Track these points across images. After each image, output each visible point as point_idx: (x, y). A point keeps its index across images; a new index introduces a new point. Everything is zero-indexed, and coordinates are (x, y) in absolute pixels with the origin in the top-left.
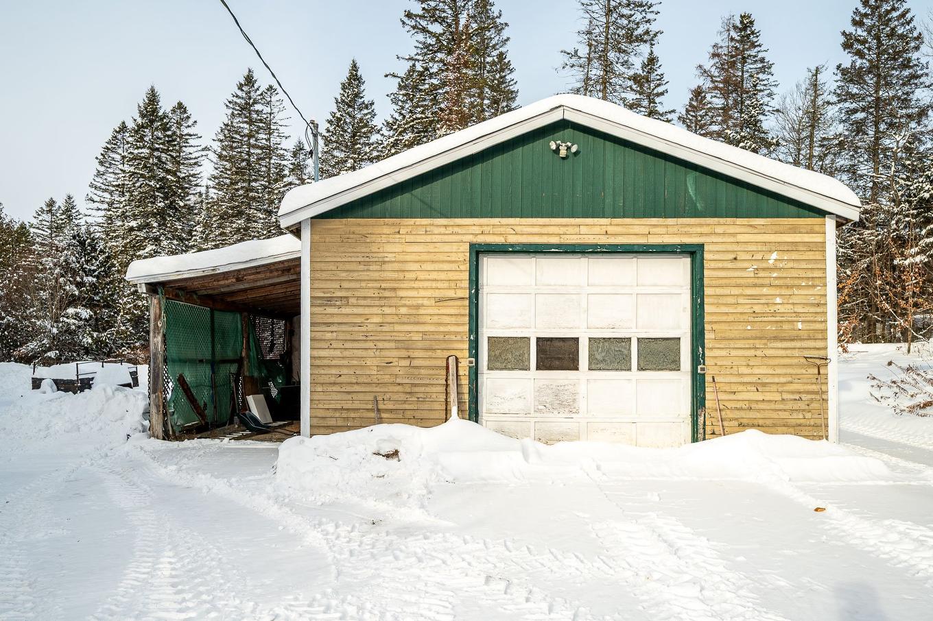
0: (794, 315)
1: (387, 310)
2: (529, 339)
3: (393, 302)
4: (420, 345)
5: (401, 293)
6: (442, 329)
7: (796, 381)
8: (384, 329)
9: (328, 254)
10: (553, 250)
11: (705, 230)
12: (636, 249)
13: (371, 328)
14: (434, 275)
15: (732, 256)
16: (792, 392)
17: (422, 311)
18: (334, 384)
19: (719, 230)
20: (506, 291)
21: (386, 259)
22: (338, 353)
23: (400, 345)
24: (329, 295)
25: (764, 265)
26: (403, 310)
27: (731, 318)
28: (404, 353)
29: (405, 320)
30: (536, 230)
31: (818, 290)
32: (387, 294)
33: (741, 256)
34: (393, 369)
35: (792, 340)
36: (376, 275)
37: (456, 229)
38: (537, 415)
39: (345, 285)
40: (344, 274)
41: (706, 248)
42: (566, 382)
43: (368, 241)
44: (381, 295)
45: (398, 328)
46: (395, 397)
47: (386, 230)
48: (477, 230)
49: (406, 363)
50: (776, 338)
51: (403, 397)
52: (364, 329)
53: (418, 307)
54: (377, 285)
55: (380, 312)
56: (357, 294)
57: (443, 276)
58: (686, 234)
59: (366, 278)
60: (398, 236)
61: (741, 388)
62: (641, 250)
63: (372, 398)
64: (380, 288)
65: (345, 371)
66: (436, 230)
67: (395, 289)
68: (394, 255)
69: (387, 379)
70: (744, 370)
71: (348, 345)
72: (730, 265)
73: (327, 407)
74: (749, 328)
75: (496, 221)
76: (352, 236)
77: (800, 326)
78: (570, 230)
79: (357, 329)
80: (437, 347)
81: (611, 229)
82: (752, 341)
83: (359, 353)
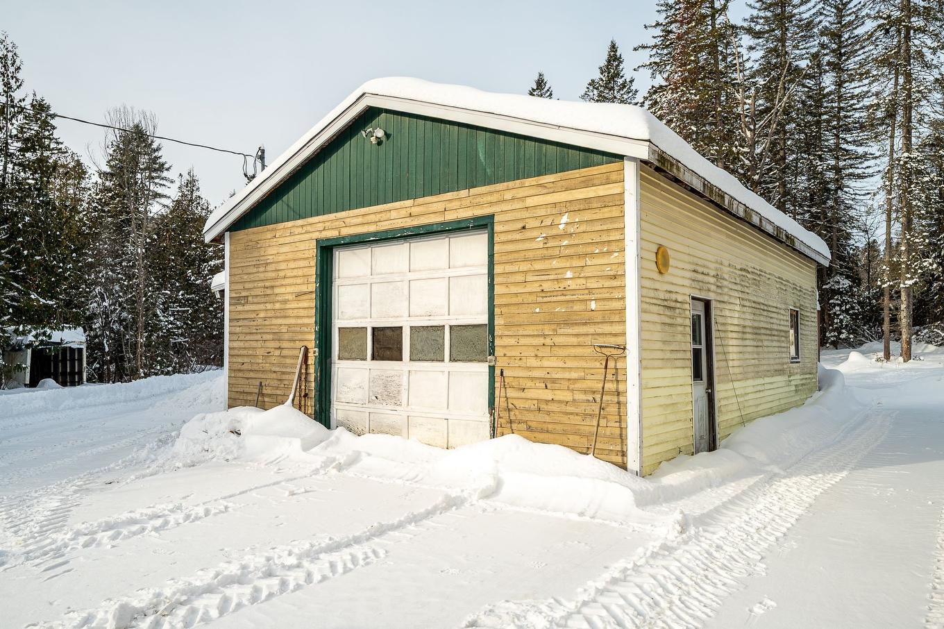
0: (587, 291)
1: (269, 306)
2: (366, 328)
3: (272, 298)
4: (286, 336)
5: (277, 291)
6: (300, 321)
7: (589, 377)
8: (267, 323)
9: (237, 261)
10: (372, 239)
11: (494, 198)
12: (435, 228)
13: (260, 322)
14: (295, 273)
15: (520, 225)
16: (585, 392)
17: (288, 306)
18: (240, 370)
19: (508, 196)
20: (351, 283)
21: (268, 261)
22: (241, 344)
23: (276, 337)
24: (238, 295)
25: (554, 232)
26: (278, 306)
27: (519, 300)
28: (277, 344)
29: (278, 314)
30: (359, 220)
31: (614, 258)
32: (269, 292)
33: (531, 224)
34: (271, 358)
35: (585, 324)
36: (262, 276)
37: (309, 228)
38: (370, 405)
39: (247, 286)
40: (246, 277)
41: (496, 219)
42: (393, 373)
43: (259, 246)
44: (265, 293)
45: (275, 321)
46: (272, 383)
47: (269, 235)
48: (320, 227)
49: (277, 353)
50: (567, 323)
51: (275, 383)
52: (255, 323)
53: (285, 302)
54: (261, 284)
55: (264, 308)
56: (253, 293)
57: (300, 273)
58: (479, 205)
59: (257, 279)
60: (275, 240)
61: (529, 384)
62: (439, 229)
63: (258, 384)
64: (265, 287)
65: (246, 360)
66: (297, 231)
67: (272, 287)
68: (272, 257)
69: (267, 367)
70: (533, 362)
71: (248, 337)
72: (518, 236)
73: (236, 390)
74: (537, 310)
75: (332, 216)
76: (250, 243)
77: (593, 305)
78: (384, 216)
79: (252, 323)
80: (296, 338)
81: (415, 210)
82: (541, 327)
83: (254, 344)
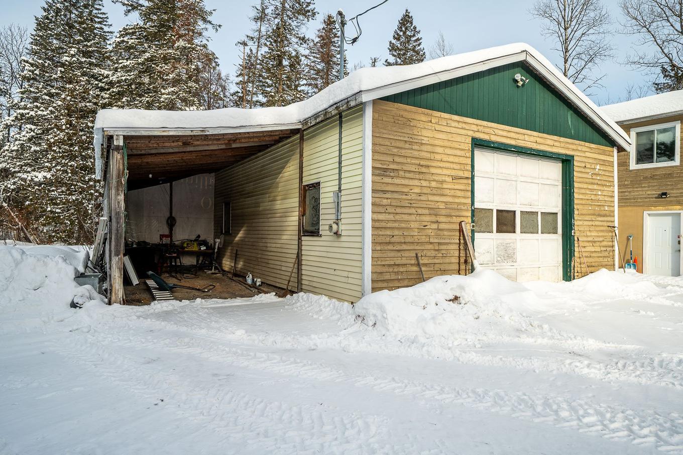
0: (604, 202)
1: (424, 183)
2: (492, 210)
3: (428, 177)
4: (444, 212)
5: (433, 170)
6: (457, 200)
7: (605, 240)
8: (422, 198)
9: (384, 131)
10: (512, 149)
11: (574, 147)
12: (548, 155)
13: (414, 197)
14: (451, 159)
15: (583, 165)
16: (604, 247)
17: (445, 186)
18: (390, 243)
19: (580, 148)
21: (424, 142)
22: (391, 217)
23: (432, 212)
24: (385, 167)
25: (595, 172)
26: (433, 184)
27: (584, 202)
28: (434, 218)
29: (434, 192)
30: (505, 134)
31: (611, 188)
32: (424, 170)
33: (588, 166)
34: (427, 231)
35: (604, 216)
36: (416, 153)
37: (464, 126)
38: (498, 264)
39: (397, 159)
40: (395, 150)
41: (575, 158)
42: (510, 241)
43: (412, 125)
44: (420, 170)
45: (431, 198)
46: (429, 254)
47: (424, 118)
48: (475, 128)
49: (435, 226)
50: (600, 215)
51: (433, 253)
52: (409, 197)
53: (442, 182)
54: (417, 162)
55: (419, 184)
56: (405, 168)
57: (456, 160)
58: (568, 148)
59: (410, 155)
60: (430, 124)
61: (587, 244)
62: (550, 156)
63: (415, 255)
64: (419, 165)
65: (396, 232)
66: (454, 124)
67: (428, 167)
68: (428, 139)
69: (424, 239)
70: (589, 234)
71: (399, 210)
72: (583, 170)
73: (383, 263)
74: (590, 208)
75: (485, 123)
76: (401, 119)
77: (606, 208)
78: (521, 137)
79: (404, 197)
80: (453, 214)
81: (539, 140)
82: (591, 216)
83: (406, 217)
